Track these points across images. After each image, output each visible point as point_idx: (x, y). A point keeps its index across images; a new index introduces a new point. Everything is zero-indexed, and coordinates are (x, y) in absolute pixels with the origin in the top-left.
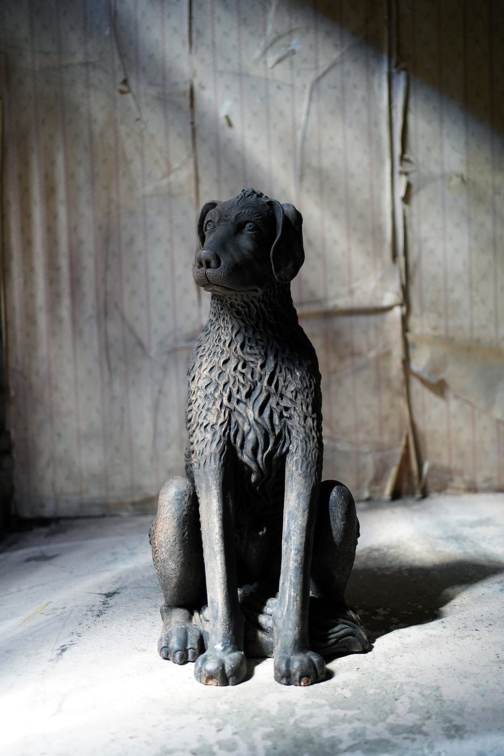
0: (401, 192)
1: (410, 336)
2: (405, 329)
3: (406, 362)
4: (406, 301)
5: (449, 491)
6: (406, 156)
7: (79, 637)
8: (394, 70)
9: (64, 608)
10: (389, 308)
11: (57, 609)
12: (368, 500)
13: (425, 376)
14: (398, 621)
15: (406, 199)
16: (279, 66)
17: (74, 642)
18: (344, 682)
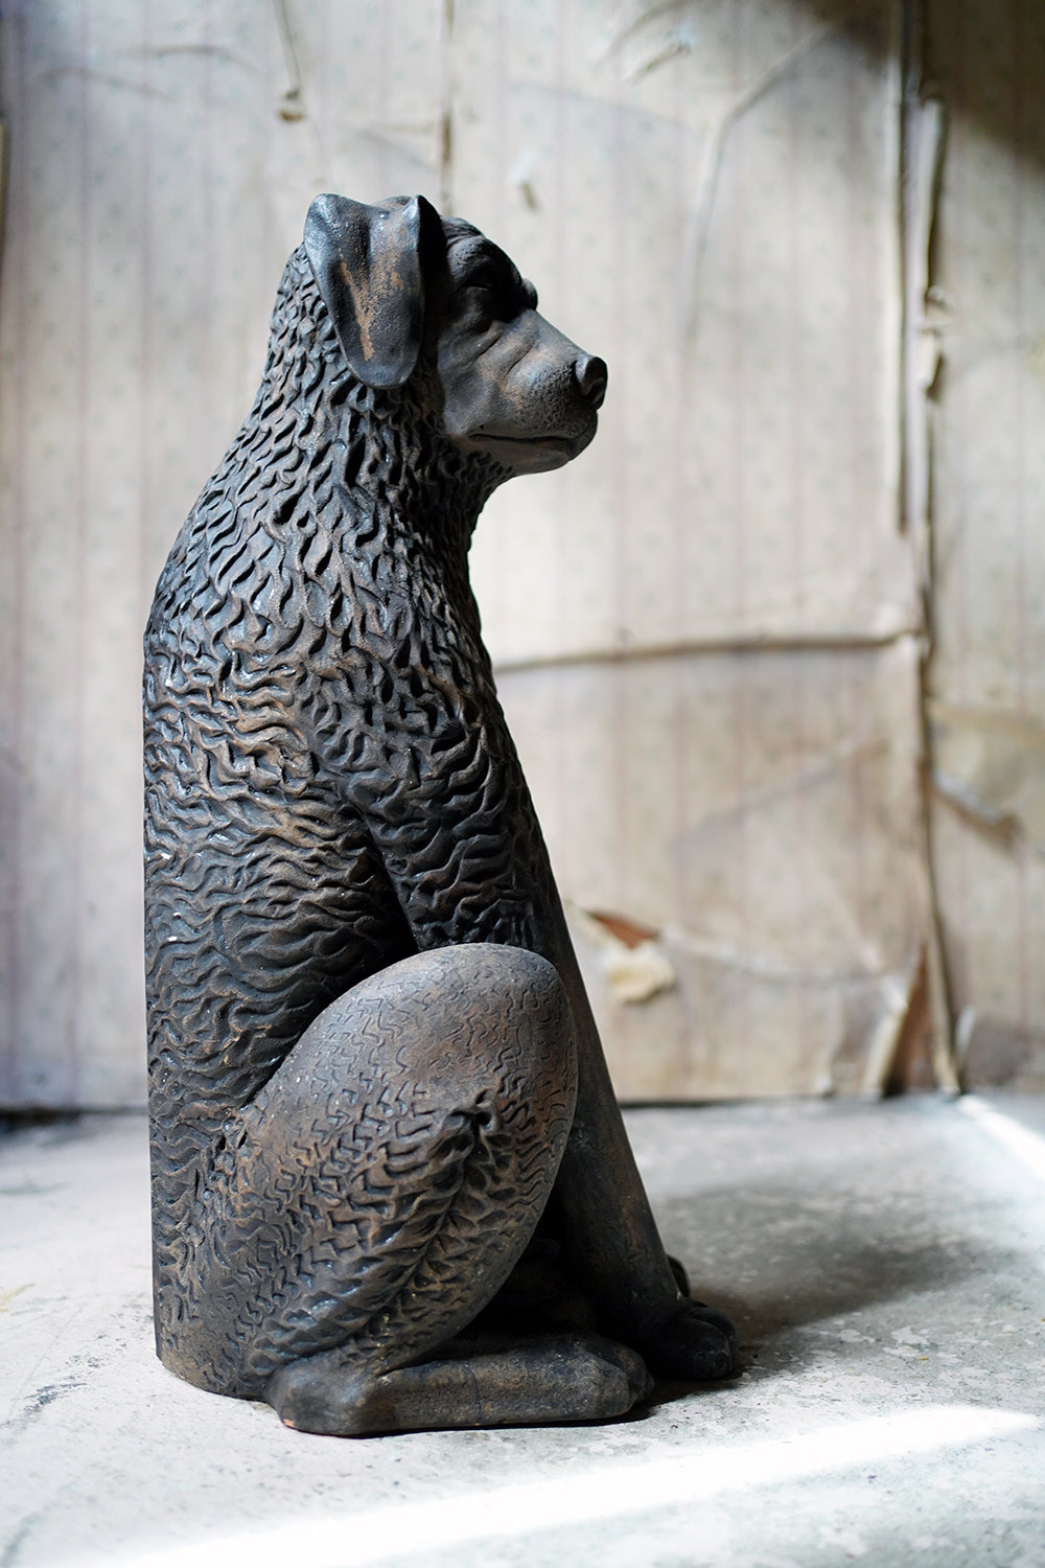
0: (922, 373)
1: (938, 712)
2: (926, 692)
3: (926, 767)
4: (927, 626)
5: (1020, 1082)
6: (939, 292)
7: (92, 1369)
8: (913, 99)
9: (64, 1298)
10: (888, 642)
11: (44, 1301)
12: (829, 1096)
13: (971, 801)
14: (958, 1360)
15: (934, 391)
16: (652, 80)
17: (78, 1381)
18: (838, 1512)
